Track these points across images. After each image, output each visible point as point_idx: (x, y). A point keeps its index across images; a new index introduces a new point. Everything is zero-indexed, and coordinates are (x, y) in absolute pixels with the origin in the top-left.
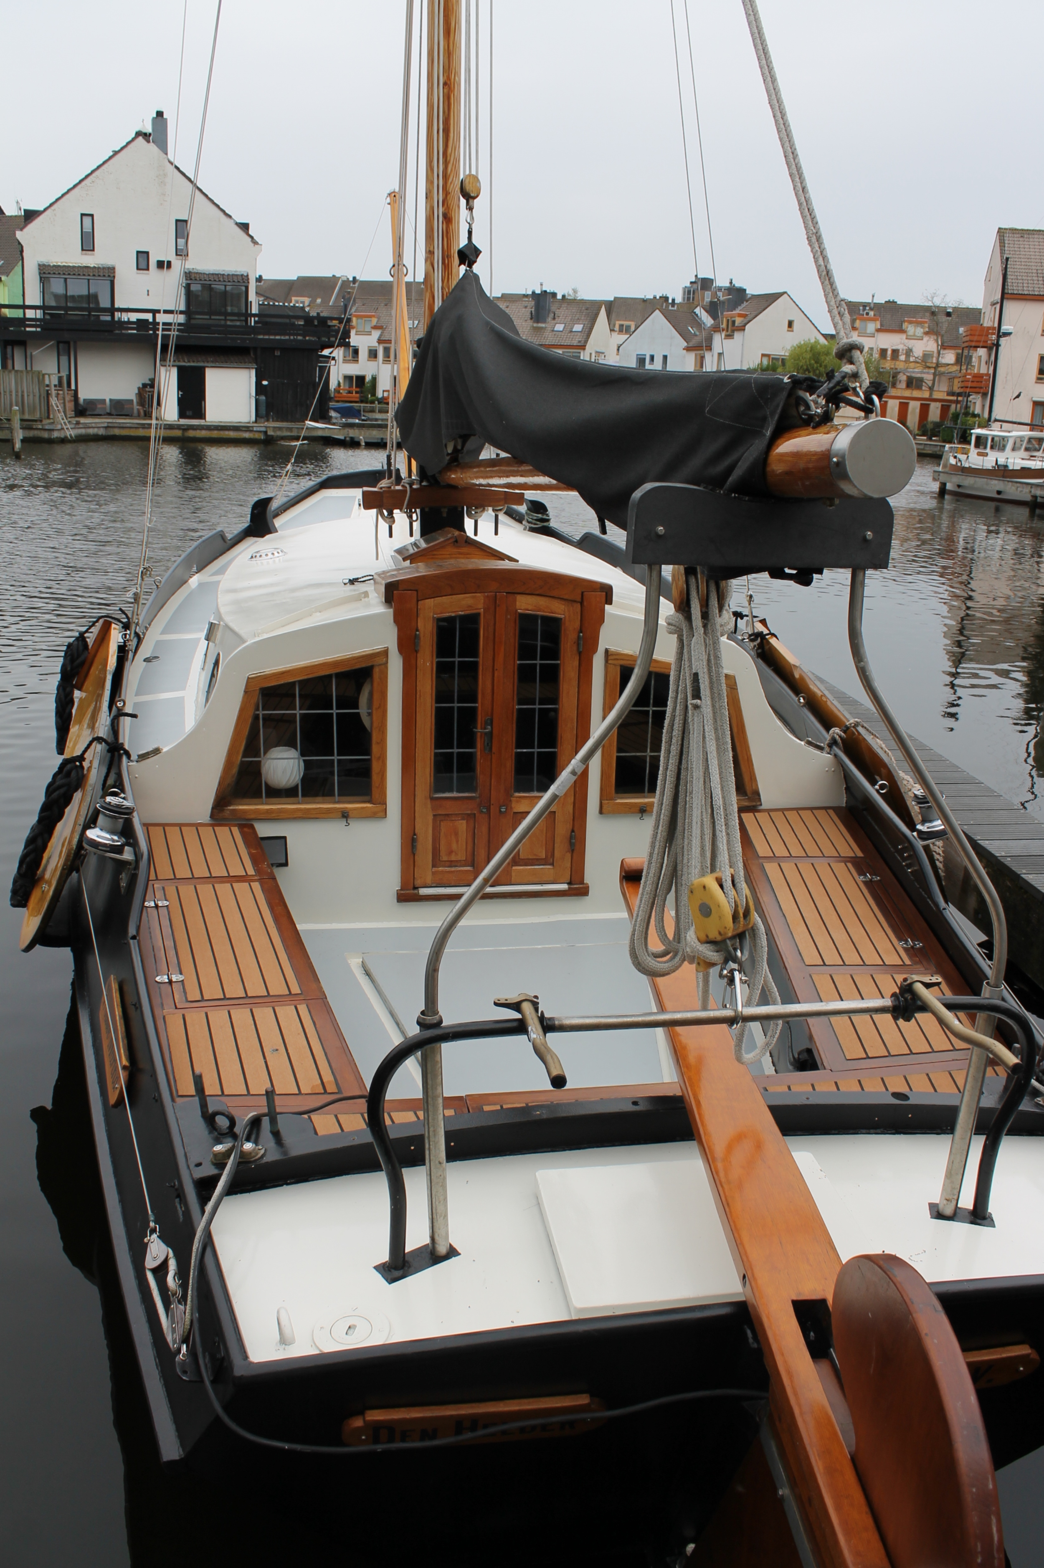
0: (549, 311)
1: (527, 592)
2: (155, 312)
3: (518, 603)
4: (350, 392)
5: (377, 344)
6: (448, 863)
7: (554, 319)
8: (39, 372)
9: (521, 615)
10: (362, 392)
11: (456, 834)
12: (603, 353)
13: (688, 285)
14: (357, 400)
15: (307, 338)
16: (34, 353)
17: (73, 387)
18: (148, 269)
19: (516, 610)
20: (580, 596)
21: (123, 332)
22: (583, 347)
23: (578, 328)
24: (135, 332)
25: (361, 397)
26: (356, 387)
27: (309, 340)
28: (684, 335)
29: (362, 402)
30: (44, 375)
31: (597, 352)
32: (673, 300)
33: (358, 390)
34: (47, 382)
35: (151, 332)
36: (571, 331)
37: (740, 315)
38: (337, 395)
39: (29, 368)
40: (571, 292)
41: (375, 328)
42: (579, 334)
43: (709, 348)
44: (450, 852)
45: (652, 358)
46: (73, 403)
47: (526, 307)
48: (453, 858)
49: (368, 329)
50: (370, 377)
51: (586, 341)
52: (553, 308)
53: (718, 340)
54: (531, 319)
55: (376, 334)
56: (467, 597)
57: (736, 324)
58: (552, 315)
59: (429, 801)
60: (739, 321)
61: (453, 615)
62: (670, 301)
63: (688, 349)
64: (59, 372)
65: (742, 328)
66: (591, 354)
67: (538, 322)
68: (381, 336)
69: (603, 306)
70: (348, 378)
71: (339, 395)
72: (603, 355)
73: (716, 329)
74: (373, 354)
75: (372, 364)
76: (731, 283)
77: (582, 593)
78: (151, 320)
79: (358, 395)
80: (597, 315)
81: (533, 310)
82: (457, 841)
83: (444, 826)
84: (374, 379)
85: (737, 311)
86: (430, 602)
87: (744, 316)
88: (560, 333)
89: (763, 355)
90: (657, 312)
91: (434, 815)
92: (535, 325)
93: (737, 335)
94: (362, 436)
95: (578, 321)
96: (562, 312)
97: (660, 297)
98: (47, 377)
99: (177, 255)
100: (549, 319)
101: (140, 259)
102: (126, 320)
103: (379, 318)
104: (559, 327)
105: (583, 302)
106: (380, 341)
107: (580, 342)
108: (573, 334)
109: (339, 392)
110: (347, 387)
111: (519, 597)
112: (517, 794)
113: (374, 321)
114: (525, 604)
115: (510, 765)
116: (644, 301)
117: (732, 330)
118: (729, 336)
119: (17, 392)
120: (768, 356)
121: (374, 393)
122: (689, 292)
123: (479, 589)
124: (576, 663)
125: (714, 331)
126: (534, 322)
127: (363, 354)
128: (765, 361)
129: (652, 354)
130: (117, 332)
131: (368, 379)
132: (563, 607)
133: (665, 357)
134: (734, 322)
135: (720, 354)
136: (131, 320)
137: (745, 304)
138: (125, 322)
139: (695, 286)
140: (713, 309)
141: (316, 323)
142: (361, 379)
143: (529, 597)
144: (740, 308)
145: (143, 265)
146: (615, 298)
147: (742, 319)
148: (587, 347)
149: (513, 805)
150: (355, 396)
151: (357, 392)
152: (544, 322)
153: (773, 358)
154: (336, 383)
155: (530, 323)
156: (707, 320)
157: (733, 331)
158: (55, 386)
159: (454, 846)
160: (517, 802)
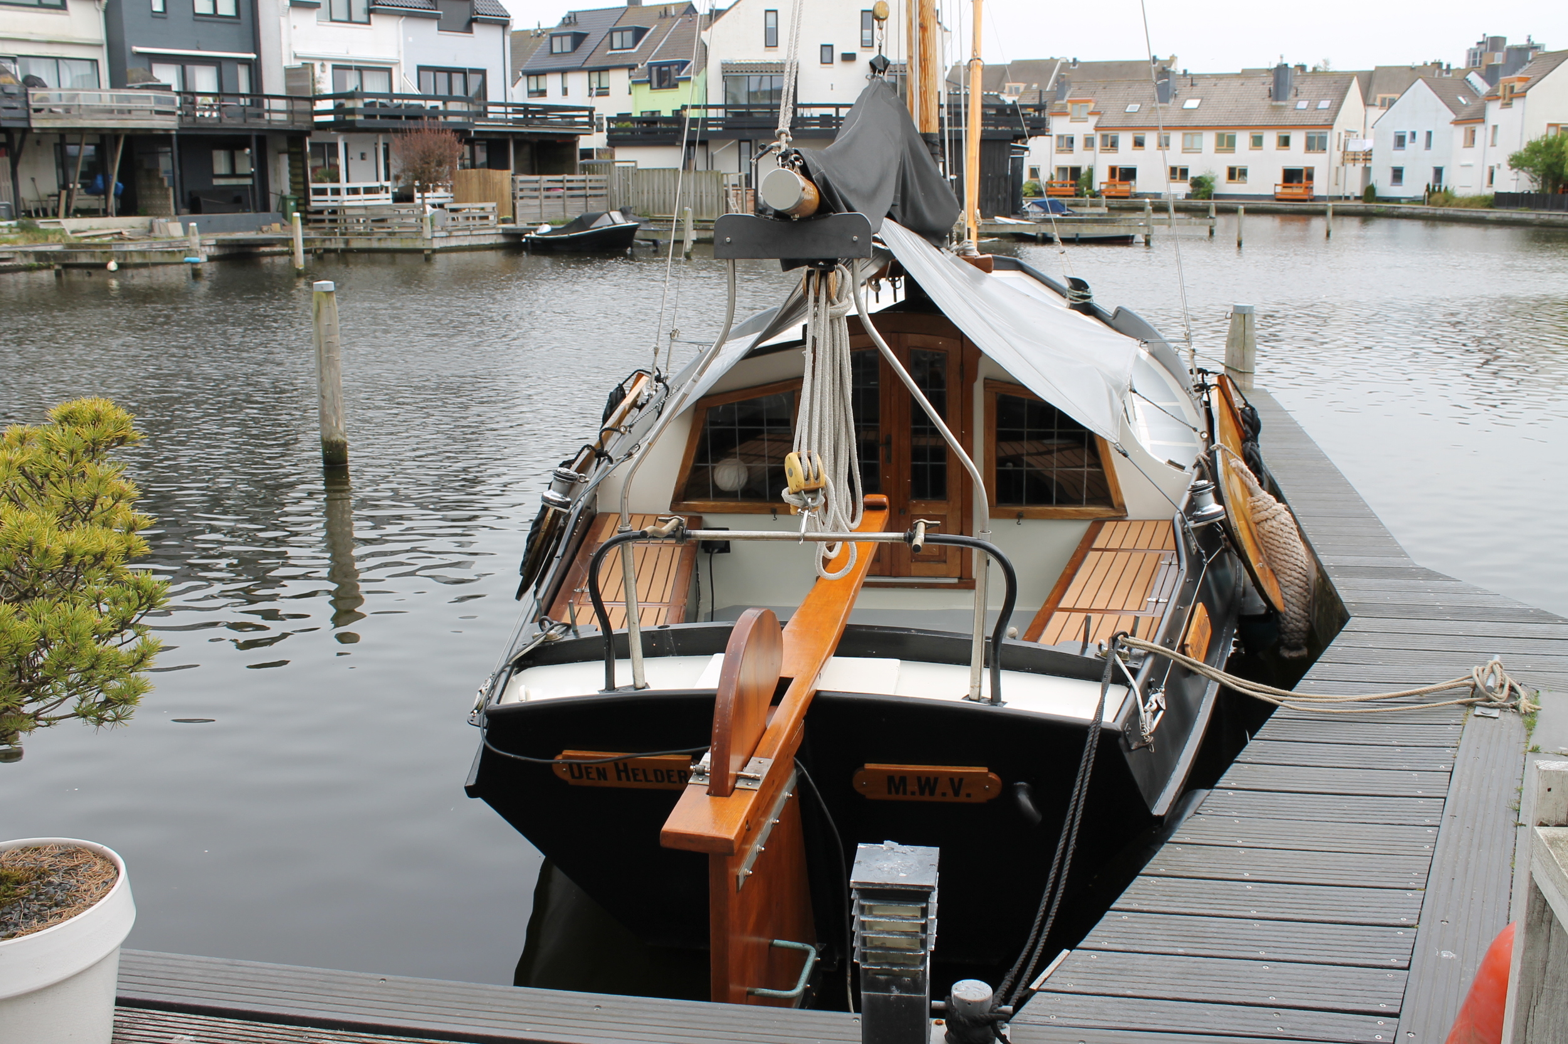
0: (1291, 86)
2: (837, 107)
4: (1063, 186)
5: (1094, 132)
7: (1296, 95)
8: (718, 172)
10: (1076, 185)
12: (1355, 132)
13: (1474, 46)
14: (1073, 194)
15: (1000, 129)
16: (715, 153)
17: (754, 187)
18: (832, 62)
21: (806, 128)
22: (1330, 126)
23: (1324, 104)
24: (818, 128)
25: (1076, 190)
26: (1071, 179)
27: (1002, 131)
28: (1453, 106)
29: (1077, 195)
30: (722, 175)
31: (1347, 131)
32: (1448, 66)
33: (1073, 182)
34: (725, 182)
35: (834, 127)
36: (1317, 109)
37: (1520, 79)
38: (1049, 189)
39: (710, 168)
40: (1322, 64)
41: (1092, 113)
42: (1326, 111)
43: (1482, 120)
45: (1413, 135)
46: (753, 203)
47: (1264, 84)
49: (1084, 115)
50: (1086, 168)
51: (1334, 120)
52: (1295, 84)
53: (1494, 111)
54: (1270, 96)
55: (1093, 121)
57: (1515, 91)
58: (1293, 92)
60: (1518, 87)
62: (1444, 67)
63: (1456, 123)
64: (740, 171)
65: (1523, 95)
66: (1340, 134)
67: (1277, 100)
68: (1098, 122)
69: (1355, 79)
70: (1062, 170)
71: (1052, 189)
72: (1355, 135)
73: (1492, 97)
74: (1089, 142)
75: (1089, 154)
76: (1529, 40)
78: (834, 115)
79: (1073, 188)
80: (1347, 88)
81: (1272, 86)
84: (1091, 171)
85: (1518, 75)
87: (1526, 80)
88: (1303, 112)
89: (1550, 125)
90: (1420, 81)
92: (1274, 103)
93: (1516, 103)
94: (1056, 232)
95: (1324, 97)
96: (1305, 88)
97: (1432, 63)
98: (725, 176)
99: (862, 46)
100: (1291, 96)
101: (824, 52)
102: (809, 116)
103: (1096, 104)
104: (1302, 105)
105: (1334, 74)
106: (1097, 128)
107: (1326, 120)
108: (1318, 112)
109: (1051, 186)
110: (1061, 180)
113: (1092, 106)
116: (1412, 69)
117: (1511, 97)
118: (1508, 105)
119: (695, 192)
120: (1556, 125)
121: (1090, 187)
122: (1475, 55)
125: (1489, 100)
126: (1273, 100)
127: (1079, 143)
128: (1552, 132)
129: (1413, 130)
130: (799, 128)
131: (1084, 170)
133: (1429, 134)
134: (1512, 88)
135: (1495, 127)
136: (814, 116)
137: (1528, 65)
138: (807, 118)
139: (1483, 47)
140: (1491, 74)
141: (1009, 112)
142: (1075, 171)
144: (1521, 71)
145: (827, 58)
146: (1377, 68)
147: (1522, 84)
148: (1335, 126)
150: (1071, 190)
151: (1071, 186)
152: (1285, 99)
153: (1562, 128)
154: (1048, 176)
155: (1268, 101)
156: (1482, 87)
157: (1511, 99)
158: (734, 185)
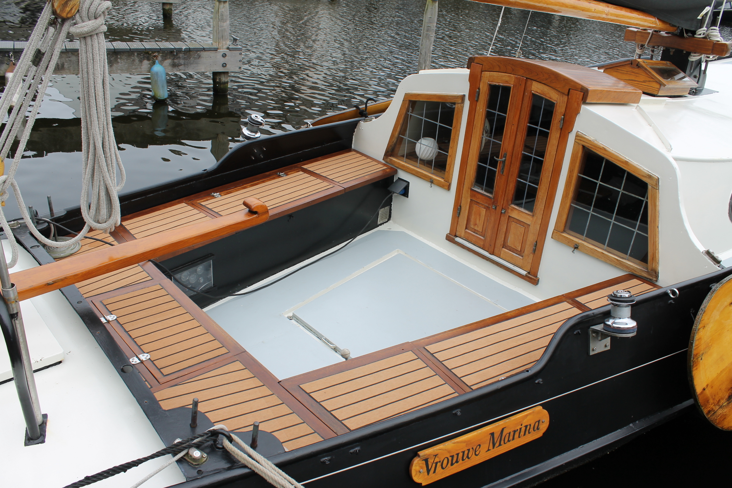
1: (538, 80)
3: (533, 87)
6: (473, 230)
9: (533, 94)
11: (480, 215)
19: (531, 91)
20: (567, 91)
44: (475, 224)
48: (476, 228)
56: (506, 76)
59: (470, 190)
61: (497, 84)
77: (569, 89)
82: (480, 220)
83: (475, 207)
86: (487, 74)
91: (471, 200)
111: (534, 83)
112: (513, 206)
114: (537, 88)
115: (512, 187)
123: (513, 72)
124: (558, 135)
132: (557, 96)
143: (539, 84)
149: (509, 211)
159: (478, 222)
160: (512, 210)
